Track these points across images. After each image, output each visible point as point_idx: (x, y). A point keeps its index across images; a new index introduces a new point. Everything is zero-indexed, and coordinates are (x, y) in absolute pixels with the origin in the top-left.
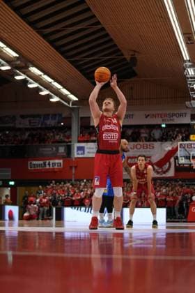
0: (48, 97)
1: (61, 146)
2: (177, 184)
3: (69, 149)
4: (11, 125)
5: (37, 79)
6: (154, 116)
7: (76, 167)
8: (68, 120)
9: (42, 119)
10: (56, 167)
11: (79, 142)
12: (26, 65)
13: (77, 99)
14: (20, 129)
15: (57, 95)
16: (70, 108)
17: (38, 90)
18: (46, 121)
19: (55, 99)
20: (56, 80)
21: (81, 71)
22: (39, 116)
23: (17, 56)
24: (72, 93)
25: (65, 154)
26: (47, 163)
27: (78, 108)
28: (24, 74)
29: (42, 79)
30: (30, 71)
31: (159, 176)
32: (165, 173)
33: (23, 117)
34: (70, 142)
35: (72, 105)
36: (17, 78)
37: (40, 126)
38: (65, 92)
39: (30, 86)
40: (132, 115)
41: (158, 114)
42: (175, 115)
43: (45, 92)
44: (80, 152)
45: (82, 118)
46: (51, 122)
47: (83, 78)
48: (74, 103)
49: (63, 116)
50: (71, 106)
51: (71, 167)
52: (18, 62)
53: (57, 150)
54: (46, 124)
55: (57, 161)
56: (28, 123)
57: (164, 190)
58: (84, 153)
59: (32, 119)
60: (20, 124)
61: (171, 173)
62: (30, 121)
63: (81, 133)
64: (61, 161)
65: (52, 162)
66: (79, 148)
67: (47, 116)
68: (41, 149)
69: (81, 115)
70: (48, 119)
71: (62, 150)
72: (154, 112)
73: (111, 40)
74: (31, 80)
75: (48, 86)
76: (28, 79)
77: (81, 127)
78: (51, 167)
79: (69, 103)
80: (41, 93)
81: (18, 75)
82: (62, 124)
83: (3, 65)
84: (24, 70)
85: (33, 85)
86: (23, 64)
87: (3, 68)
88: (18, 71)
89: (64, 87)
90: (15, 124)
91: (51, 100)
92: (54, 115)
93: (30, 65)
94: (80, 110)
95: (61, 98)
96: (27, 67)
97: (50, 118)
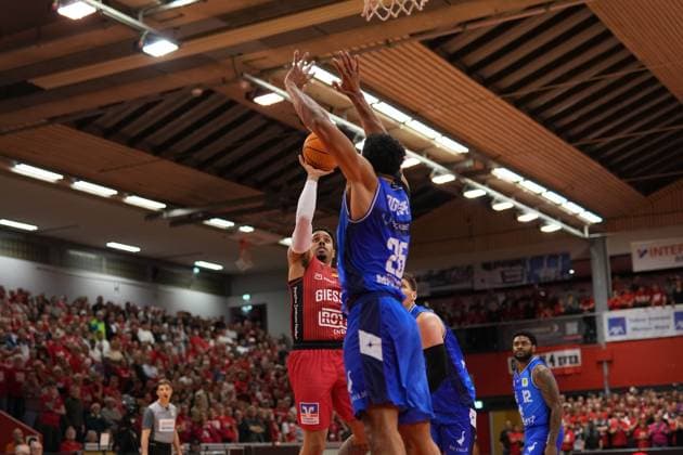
0: (539, 223)
1: (571, 321)
3: (591, 324)
4: (466, 285)
5: (509, 191)
7: (610, 362)
8: (584, 263)
9: (528, 269)
10: (568, 365)
11: (612, 307)
12: (485, 166)
13: (599, 220)
14: (484, 292)
15: (556, 218)
16: (585, 239)
17: (514, 212)
18: (536, 272)
19: (552, 226)
20: (550, 188)
21: (602, 162)
22: (520, 262)
23: (466, 150)
24: (587, 209)
25: (580, 337)
26: (548, 359)
27: (603, 239)
28: (483, 183)
29: (520, 190)
30: (495, 177)
33: (487, 266)
34: (593, 310)
35: (590, 233)
36: (469, 195)
37: (525, 282)
38: (572, 208)
39: (497, 207)
43: (529, 216)
44: (616, 330)
45: (612, 258)
46: (548, 272)
47: (606, 173)
48: (594, 228)
49: (573, 256)
50: (587, 235)
51: (600, 363)
52: (469, 164)
53: (563, 329)
54: (537, 278)
55: (568, 353)
56: (500, 279)
58: (624, 332)
59: (507, 268)
60: (483, 281)
62: (503, 274)
63: (613, 289)
64: (577, 352)
65: (557, 354)
66: (614, 322)
67: (537, 261)
69: (611, 252)
70: (542, 266)
71: (572, 329)
73: (664, 90)
74: (497, 195)
75: (534, 202)
76: (493, 193)
77: (613, 275)
78: (557, 365)
79: (582, 231)
80: (521, 219)
81: (470, 188)
82: (572, 272)
83: (438, 174)
84: (483, 177)
85: (504, 204)
86: (479, 166)
87: (437, 180)
88: (469, 181)
89: (570, 199)
90: (473, 282)
91: (544, 229)
92: (553, 257)
93: (494, 165)
94: (608, 241)
95: (563, 222)
96: (487, 171)
97: (545, 263)
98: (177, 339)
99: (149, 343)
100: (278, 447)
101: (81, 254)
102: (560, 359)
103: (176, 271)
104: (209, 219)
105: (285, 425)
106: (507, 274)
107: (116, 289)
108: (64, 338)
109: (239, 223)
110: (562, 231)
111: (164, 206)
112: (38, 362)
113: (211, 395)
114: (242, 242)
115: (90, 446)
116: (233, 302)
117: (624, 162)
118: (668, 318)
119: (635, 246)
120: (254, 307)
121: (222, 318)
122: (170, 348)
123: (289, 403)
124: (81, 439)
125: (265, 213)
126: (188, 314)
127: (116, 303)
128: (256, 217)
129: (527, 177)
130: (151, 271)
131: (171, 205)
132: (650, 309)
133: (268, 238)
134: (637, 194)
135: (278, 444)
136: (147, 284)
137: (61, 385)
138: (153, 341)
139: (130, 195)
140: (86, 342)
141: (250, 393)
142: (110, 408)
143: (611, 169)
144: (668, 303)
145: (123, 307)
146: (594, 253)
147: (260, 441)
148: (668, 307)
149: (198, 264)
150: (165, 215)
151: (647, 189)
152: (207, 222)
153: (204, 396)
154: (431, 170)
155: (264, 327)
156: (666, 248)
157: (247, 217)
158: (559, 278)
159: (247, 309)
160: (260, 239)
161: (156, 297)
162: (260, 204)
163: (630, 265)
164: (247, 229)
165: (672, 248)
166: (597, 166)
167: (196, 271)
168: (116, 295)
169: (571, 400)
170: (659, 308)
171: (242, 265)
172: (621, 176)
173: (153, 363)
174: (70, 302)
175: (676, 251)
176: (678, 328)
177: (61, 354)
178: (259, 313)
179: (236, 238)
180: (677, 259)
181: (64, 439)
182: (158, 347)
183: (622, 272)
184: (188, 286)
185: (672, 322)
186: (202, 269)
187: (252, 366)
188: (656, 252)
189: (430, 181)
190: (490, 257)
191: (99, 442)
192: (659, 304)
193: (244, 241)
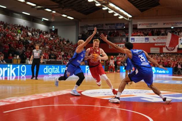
0: (118, 16)
1: (124, 38)
2: (178, 56)
3: (127, 39)
5: (112, 9)
6: (167, 24)
8: (127, 26)
9: (115, 26)
11: (132, 36)
12: (108, 3)
14: (105, 30)
15: (122, 15)
16: (128, 21)
17: (113, 13)
18: (117, 27)
19: (121, 17)
20: (121, 9)
21: (133, 4)
22: (114, 24)
24: (129, 14)
25: (126, 41)
27: (132, 21)
28: (107, 6)
29: (115, 9)
30: (109, 5)
31: (169, 52)
32: (172, 50)
33: (106, 25)
34: (128, 36)
35: (129, 19)
36: (104, 9)
37: (114, 29)
38: (126, 13)
39: (109, 12)
40: (157, 23)
41: (170, 23)
42: (178, 23)
43: (116, 14)
44: (132, 41)
45: (133, 25)
46: (119, 27)
47: (134, 7)
48: (130, 18)
49: (125, 24)
50: (128, 20)
52: (104, 2)
53: (122, 40)
55: (122, 45)
56: (109, 27)
57: (171, 59)
58: (134, 41)
59: (111, 25)
60: (105, 28)
61: (175, 51)
62: (110, 26)
63: (133, 32)
65: (120, 45)
66: (132, 39)
67: (117, 24)
68: (115, 39)
69: (133, 24)
70: (118, 26)
71: (124, 40)
72: (168, 22)
74: (110, 9)
75: (117, 12)
76: (109, 9)
77: (133, 29)
79: (127, 19)
80: (115, 15)
81: (104, 7)
82: (124, 27)
83: (97, 4)
84: (107, 5)
85: (111, 12)
86: (106, 3)
87: (97, 5)
88: (104, 6)
89: (125, 11)
90: (103, 28)
91: (119, 18)
92: (121, 24)
93: (109, 2)
94: (133, 22)
95: (124, 16)
96: (108, 4)
97: (119, 25)
98: (37, 35)
99: (30, 35)
100: (57, 61)
101: (16, 14)
102: (120, 46)
103: (38, 20)
104: (46, 9)
105: (59, 56)
106: (111, 26)
107: (24, 23)
108: (11, 33)
109: (53, 10)
110: (123, 18)
111: (35, 5)
112: (4, 38)
113: (44, 48)
114: (53, 15)
115: (15, 58)
116: (50, 28)
117: (138, 5)
118: (144, 39)
119: (138, 23)
120: (55, 29)
121: (48, 31)
122: (35, 37)
123: (60, 51)
124: (13, 56)
125: (59, 9)
126: (39, 30)
127: (24, 26)
128: (57, 9)
129: (116, 6)
130: (32, 19)
131: (37, 5)
132: (140, 37)
133: (59, 14)
134: (140, 12)
135: (57, 60)
136: (31, 22)
137: (9, 43)
138: (31, 35)
139: (28, 2)
140: (16, 34)
141: (52, 48)
142: (20, 50)
143: (135, 6)
144: (144, 36)
145: (25, 27)
146: (129, 23)
147: (53, 59)
148: (144, 37)
149: (43, 19)
150: (36, 7)
151: (142, 11)
152: (45, 10)
153: (42, 49)
154: (95, 3)
155: (57, 34)
156: (145, 24)
157: (54, 9)
158: (122, 28)
159: (53, 30)
160: (57, 15)
161: (33, 25)
162: (58, 7)
163: (137, 27)
164: (54, 12)
165: (146, 24)
166: (132, 5)
167: (43, 20)
168: (24, 24)
169: (122, 55)
170: (142, 37)
171: (52, 20)
172: (137, 7)
173: (31, 40)
174: (13, 25)
175: (147, 24)
176: (145, 41)
177: (10, 37)
178: (56, 31)
179: (52, 14)
180: (147, 27)
181: (9, 56)
182: (32, 37)
183: (135, 28)
184: (40, 23)
185: (144, 40)
186: (44, 20)
187: (53, 42)
188: (143, 25)
189: (95, 5)
190: (107, 22)
191: (16, 57)
192: (142, 36)
193: (53, 14)
